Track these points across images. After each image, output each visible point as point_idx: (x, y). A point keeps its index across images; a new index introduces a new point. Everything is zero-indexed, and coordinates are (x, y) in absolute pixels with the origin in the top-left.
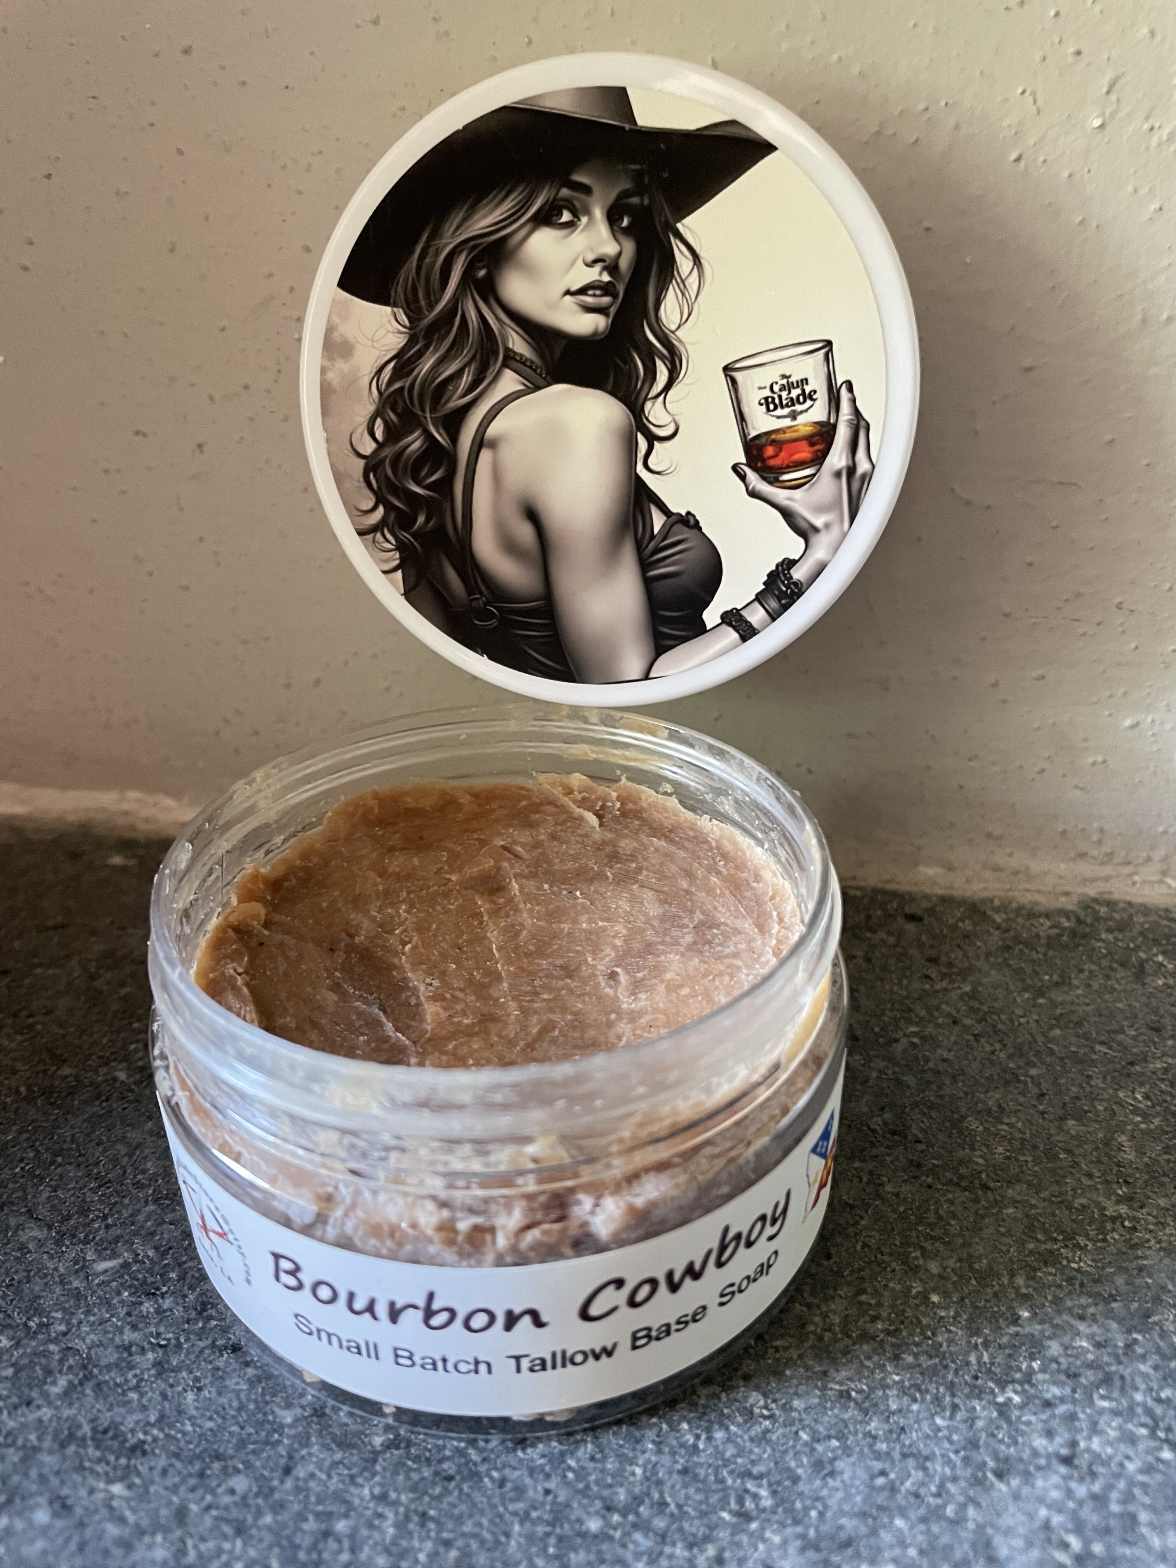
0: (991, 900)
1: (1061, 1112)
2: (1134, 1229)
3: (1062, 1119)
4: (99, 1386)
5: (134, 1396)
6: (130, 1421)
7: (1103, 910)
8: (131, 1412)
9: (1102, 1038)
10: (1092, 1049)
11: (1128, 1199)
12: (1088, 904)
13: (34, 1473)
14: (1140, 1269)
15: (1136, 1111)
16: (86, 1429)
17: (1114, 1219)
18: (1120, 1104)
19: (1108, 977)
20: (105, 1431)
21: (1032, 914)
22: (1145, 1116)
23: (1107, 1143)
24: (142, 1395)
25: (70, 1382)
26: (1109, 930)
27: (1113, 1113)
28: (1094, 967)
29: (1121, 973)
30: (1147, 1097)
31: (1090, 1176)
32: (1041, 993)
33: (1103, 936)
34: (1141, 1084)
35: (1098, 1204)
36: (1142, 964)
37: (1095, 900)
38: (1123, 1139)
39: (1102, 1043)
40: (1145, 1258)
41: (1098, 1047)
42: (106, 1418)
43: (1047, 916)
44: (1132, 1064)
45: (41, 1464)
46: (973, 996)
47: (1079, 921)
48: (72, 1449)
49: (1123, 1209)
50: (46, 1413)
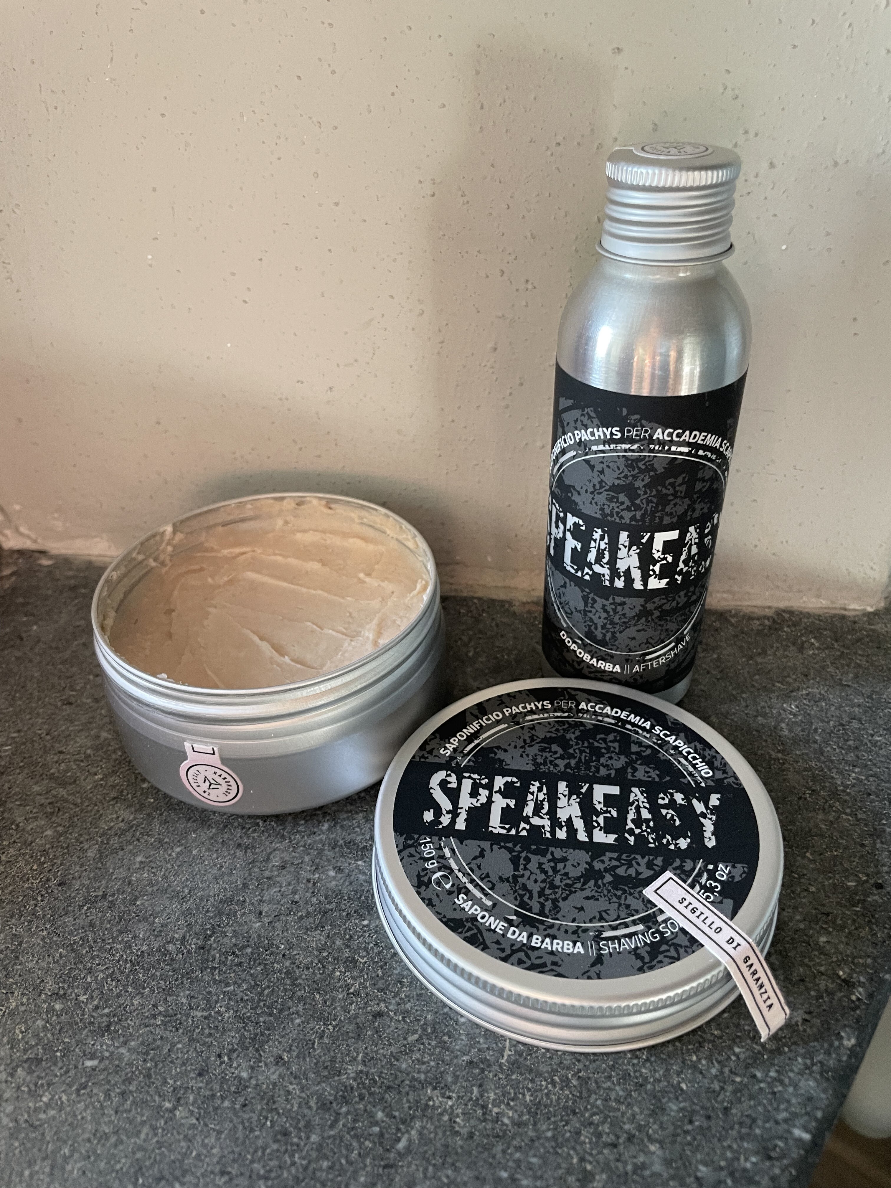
0: (730, 611)
1: (755, 713)
2: (784, 763)
3: (756, 716)
4: (342, 827)
5: (357, 829)
6: (359, 838)
7: (787, 616)
8: (358, 835)
9: (780, 679)
10: (774, 685)
11: (782, 751)
12: (779, 613)
13: (324, 858)
14: (784, 780)
15: (791, 713)
16: (341, 842)
17: (775, 759)
18: (784, 710)
19: (785, 650)
20: (350, 843)
21: (750, 618)
22: (795, 715)
23: (775, 727)
24: (361, 829)
25: (330, 826)
26: (789, 626)
27: (780, 714)
28: (778, 645)
29: (792, 648)
30: (797, 707)
31: (766, 741)
32: (751, 658)
33: (785, 629)
34: (795, 701)
35: (768, 753)
36: (803, 643)
37: (784, 611)
38: (783, 725)
39: (778, 682)
40: (786, 775)
41: (777, 684)
42: (348, 838)
43: (758, 619)
44: (792, 691)
45: (326, 856)
46: (718, 660)
47: (774, 621)
48: (337, 849)
49: (780, 755)
50: (324, 837)
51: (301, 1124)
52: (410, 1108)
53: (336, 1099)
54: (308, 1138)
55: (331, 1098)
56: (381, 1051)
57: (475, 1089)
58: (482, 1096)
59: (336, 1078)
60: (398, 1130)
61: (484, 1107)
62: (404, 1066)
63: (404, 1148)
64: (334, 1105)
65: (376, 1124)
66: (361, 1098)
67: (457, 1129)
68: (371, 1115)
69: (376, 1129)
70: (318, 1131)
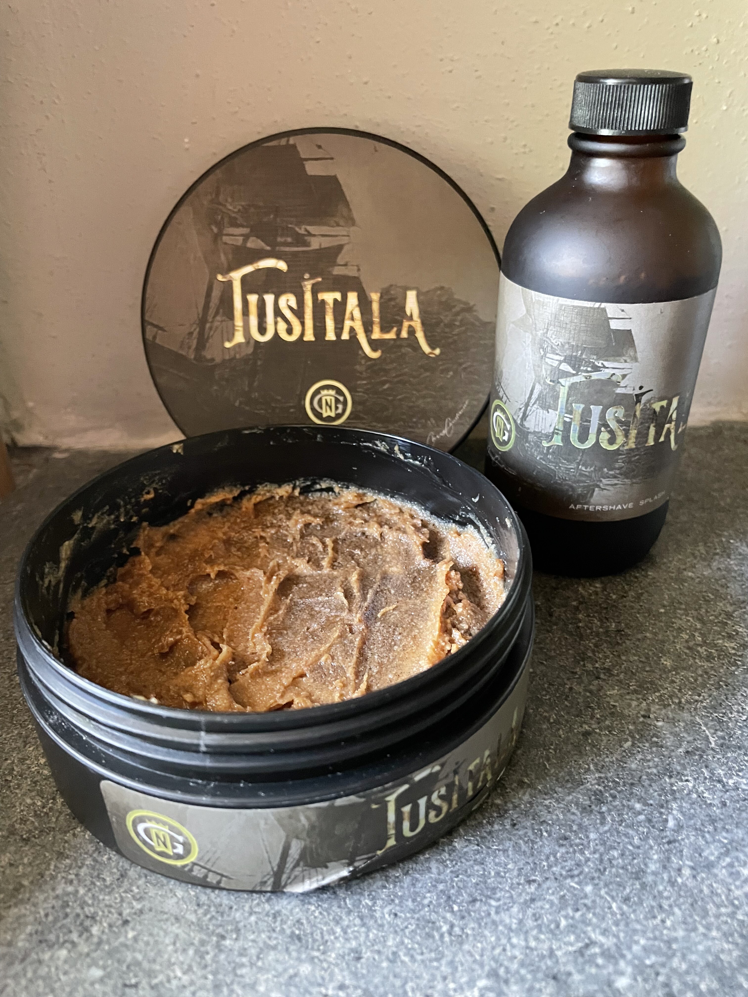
51: (575, 828)
52: (660, 795)
53: (592, 803)
54: (588, 837)
55: (588, 803)
56: (607, 760)
57: (704, 770)
58: (713, 774)
59: (582, 787)
60: (661, 813)
61: (720, 781)
62: (633, 766)
63: (675, 825)
64: (593, 807)
65: (640, 813)
66: (614, 797)
67: (709, 802)
68: (631, 808)
69: (642, 817)
70: (592, 830)
